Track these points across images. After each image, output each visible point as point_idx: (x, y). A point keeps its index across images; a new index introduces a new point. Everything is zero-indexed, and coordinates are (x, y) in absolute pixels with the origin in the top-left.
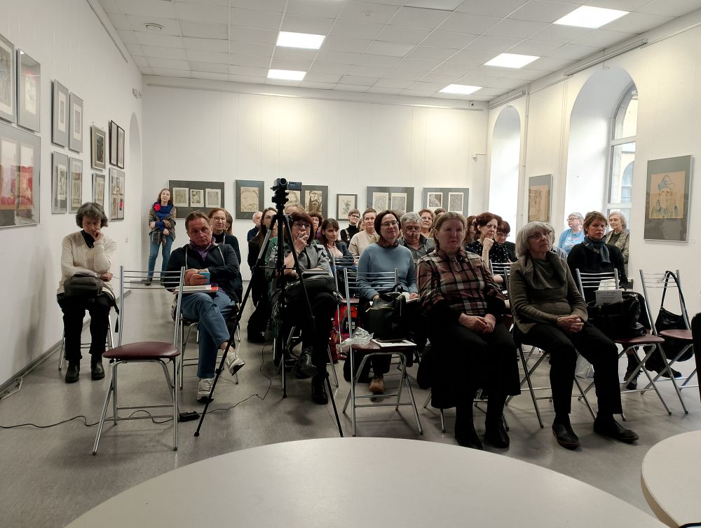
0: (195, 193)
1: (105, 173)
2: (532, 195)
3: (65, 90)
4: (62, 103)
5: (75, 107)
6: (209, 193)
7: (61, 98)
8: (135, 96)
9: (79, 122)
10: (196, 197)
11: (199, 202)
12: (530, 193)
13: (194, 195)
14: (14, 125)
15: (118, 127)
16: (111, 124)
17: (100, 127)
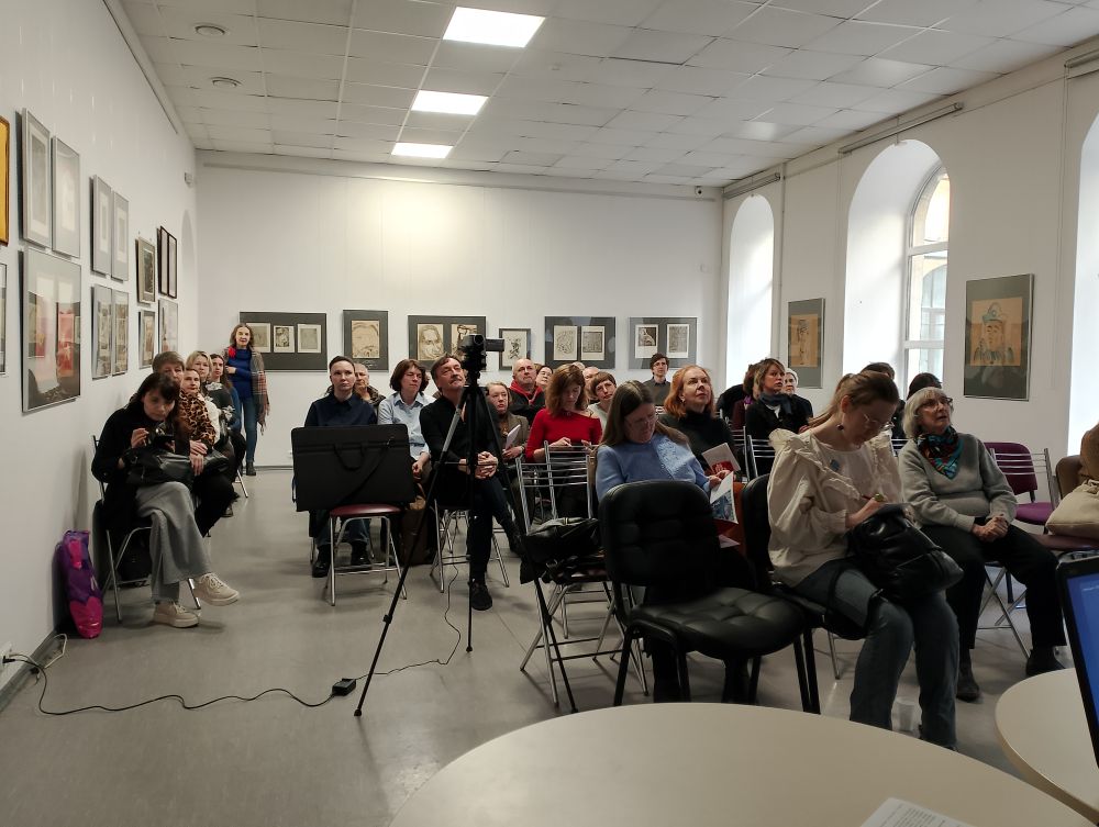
0: (280, 331)
1: (155, 307)
2: (794, 326)
3: (107, 189)
4: (104, 208)
5: (120, 213)
6: (302, 330)
7: (102, 201)
8: (188, 183)
9: (124, 233)
10: (282, 337)
11: (286, 344)
12: (790, 322)
13: (278, 335)
14: (49, 251)
15: (169, 235)
16: (160, 231)
17: (147, 239)
